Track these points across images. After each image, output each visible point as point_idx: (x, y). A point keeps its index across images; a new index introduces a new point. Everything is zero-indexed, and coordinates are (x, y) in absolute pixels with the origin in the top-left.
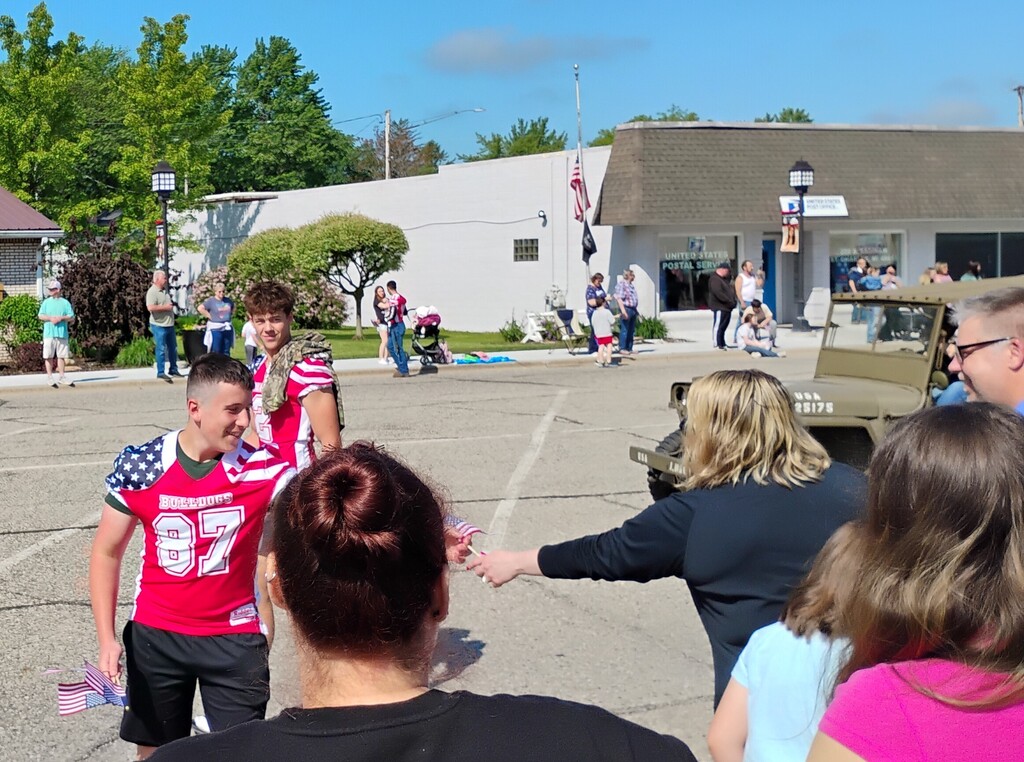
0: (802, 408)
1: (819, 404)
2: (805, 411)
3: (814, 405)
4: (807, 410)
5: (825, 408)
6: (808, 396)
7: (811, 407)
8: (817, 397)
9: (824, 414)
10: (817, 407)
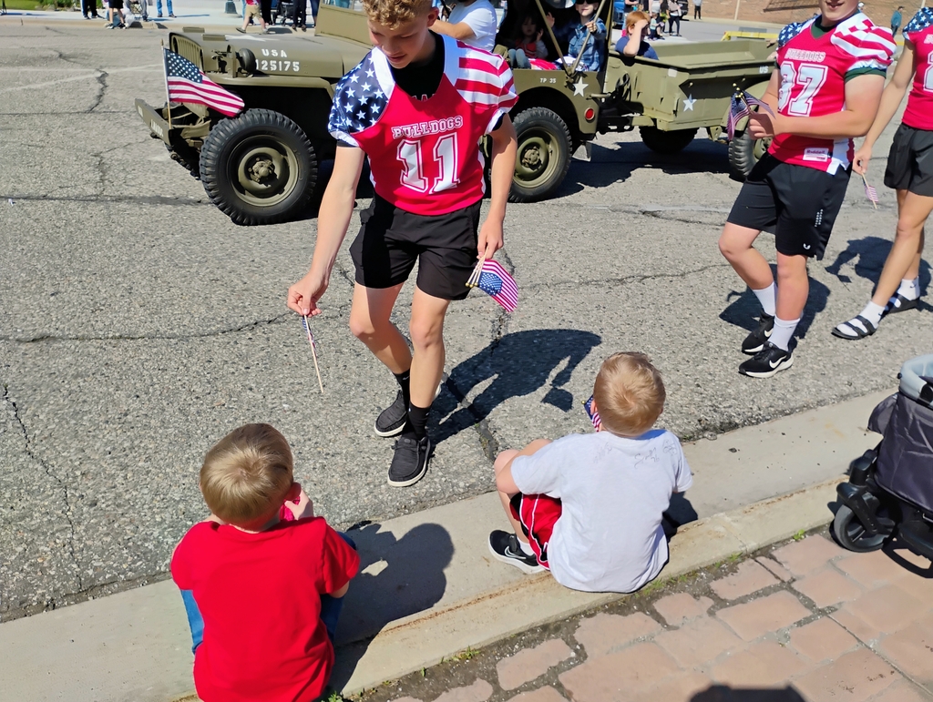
0: (269, 66)
1: (286, 62)
2: (272, 69)
3: (280, 63)
4: (274, 68)
5: (291, 66)
6: (275, 53)
7: (277, 65)
8: (283, 54)
9: (291, 74)
10: (284, 66)
